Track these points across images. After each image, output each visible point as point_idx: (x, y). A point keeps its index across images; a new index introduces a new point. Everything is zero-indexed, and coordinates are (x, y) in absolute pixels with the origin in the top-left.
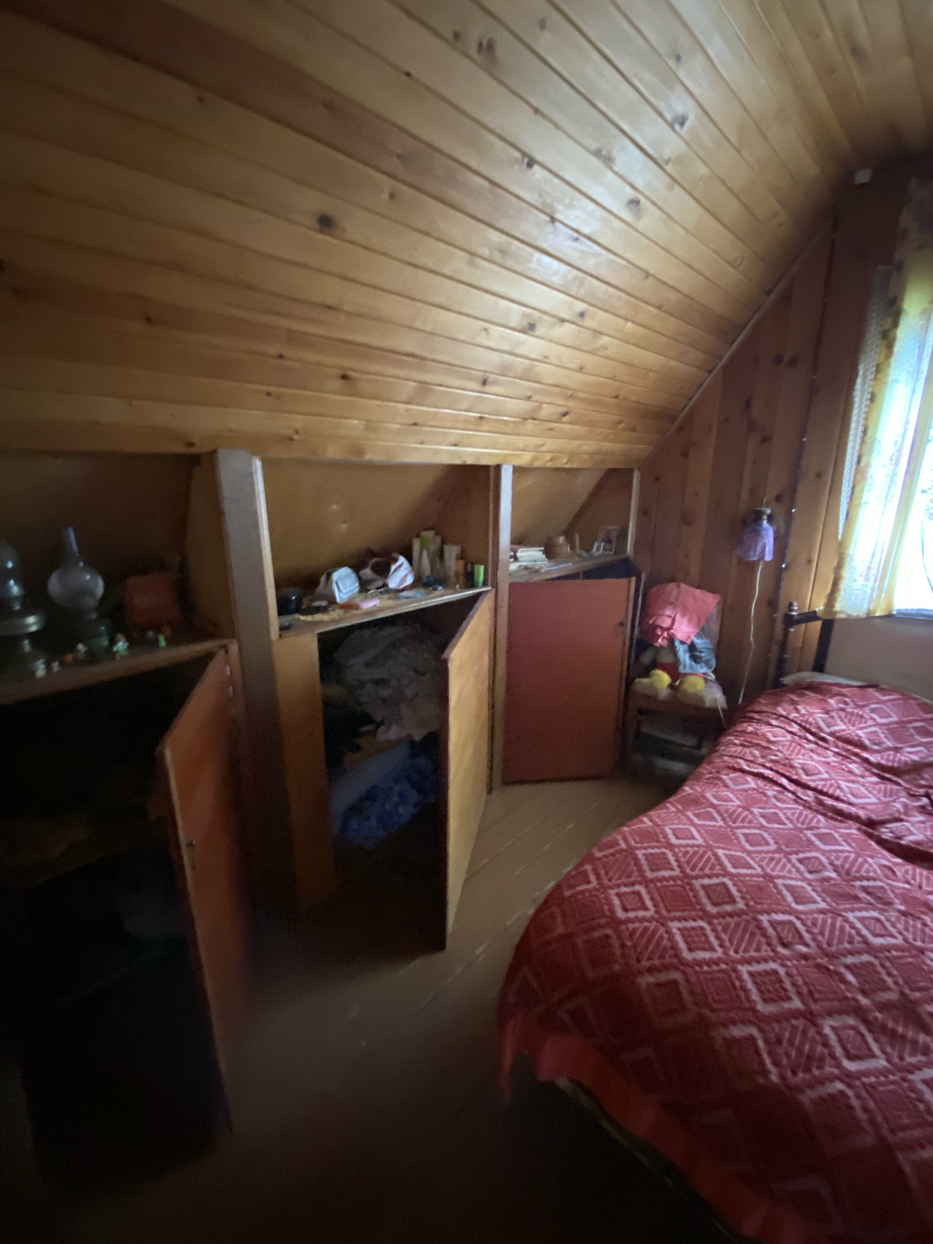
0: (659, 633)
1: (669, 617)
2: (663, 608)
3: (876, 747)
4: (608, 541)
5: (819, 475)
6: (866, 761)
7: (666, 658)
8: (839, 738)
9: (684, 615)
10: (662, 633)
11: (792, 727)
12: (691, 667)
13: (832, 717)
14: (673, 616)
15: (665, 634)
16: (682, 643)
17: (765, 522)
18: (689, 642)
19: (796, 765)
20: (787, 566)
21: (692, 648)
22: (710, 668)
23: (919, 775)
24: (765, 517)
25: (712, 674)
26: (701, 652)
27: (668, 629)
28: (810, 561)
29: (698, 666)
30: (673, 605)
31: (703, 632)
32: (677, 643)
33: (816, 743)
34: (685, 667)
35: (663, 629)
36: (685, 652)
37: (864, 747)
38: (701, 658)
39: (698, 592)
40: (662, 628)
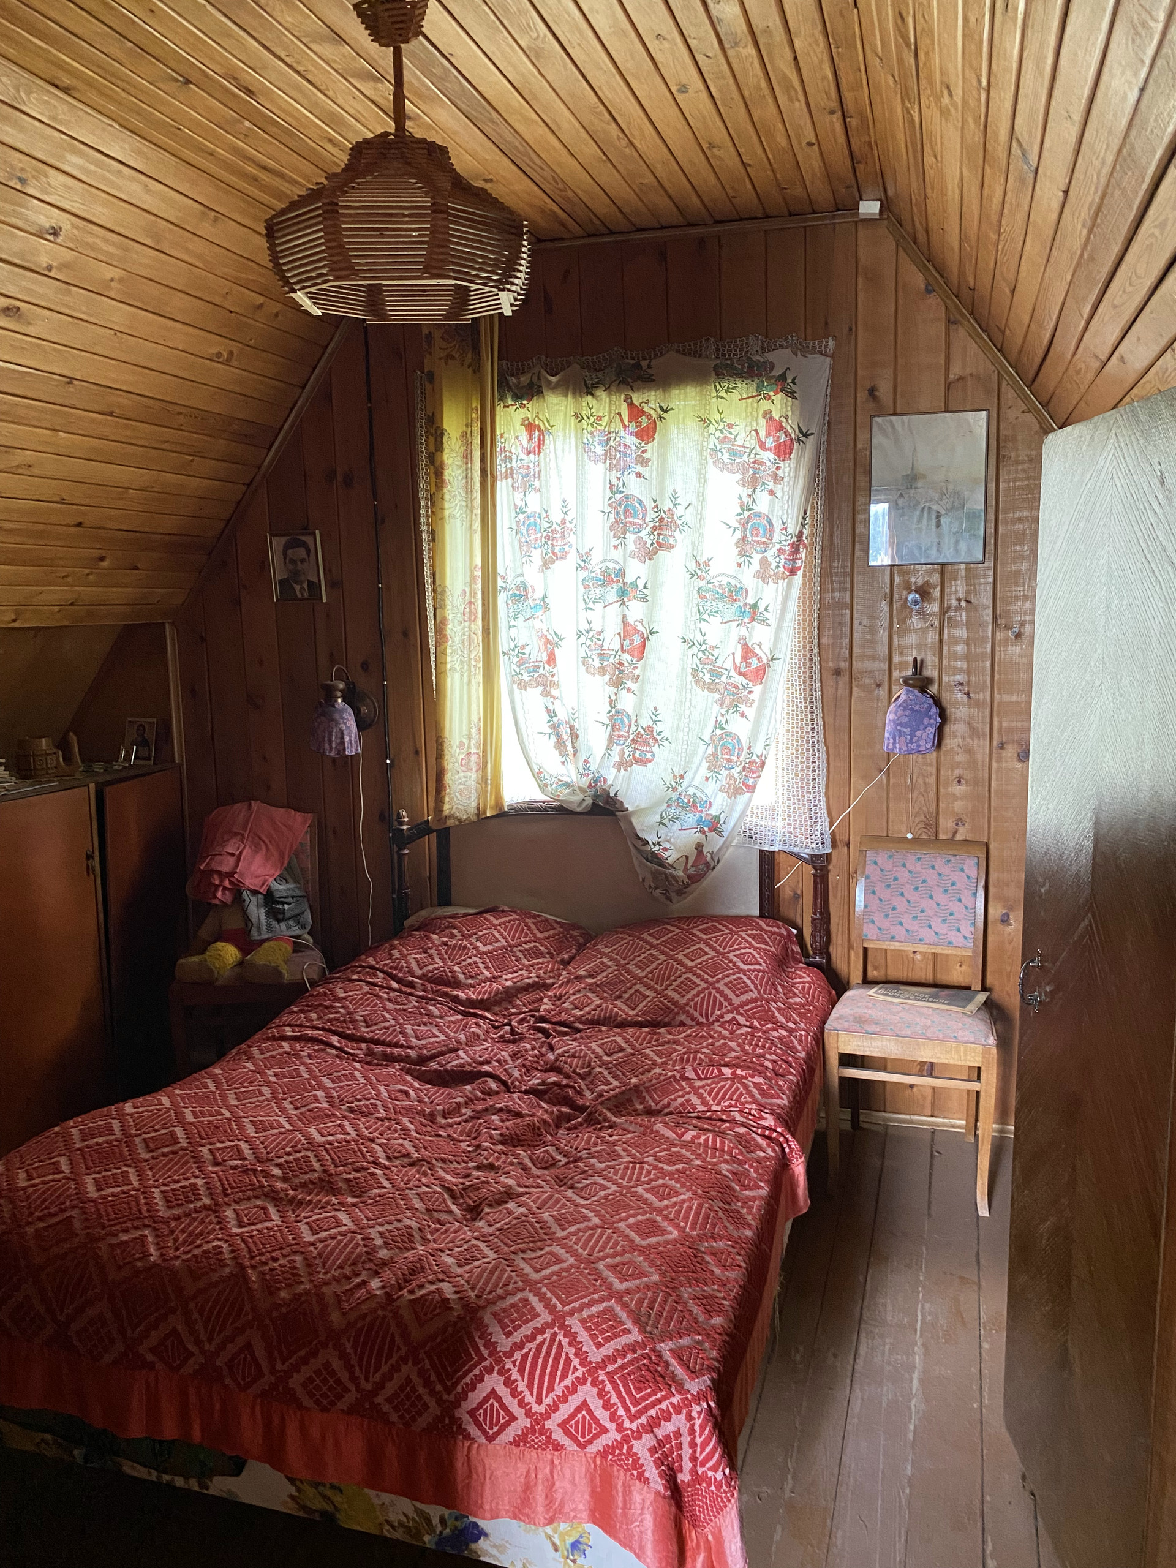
0: (217, 882)
1: (232, 855)
2: (224, 843)
3: (471, 981)
4: (144, 743)
5: (405, 634)
6: (455, 998)
7: (233, 922)
8: (429, 980)
9: (257, 849)
10: (222, 881)
11: (376, 976)
12: (270, 928)
13: (431, 956)
14: (237, 853)
15: (227, 884)
16: (255, 892)
17: (339, 700)
18: (263, 890)
19: (359, 1018)
20: (392, 761)
21: (270, 898)
22: (303, 927)
23: (510, 1002)
24: (339, 694)
25: (307, 936)
26: (283, 903)
27: (230, 874)
28: (417, 753)
29: (283, 926)
30: (239, 837)
31: (288, 873)
32: (245, 895)
33: (400, 991)
34: (259, 929)
35: (222, 875)
36: (258, 906)
37: (457, 985)
38: (283, 912)
39: (279, 813)
40: (219, 873)
